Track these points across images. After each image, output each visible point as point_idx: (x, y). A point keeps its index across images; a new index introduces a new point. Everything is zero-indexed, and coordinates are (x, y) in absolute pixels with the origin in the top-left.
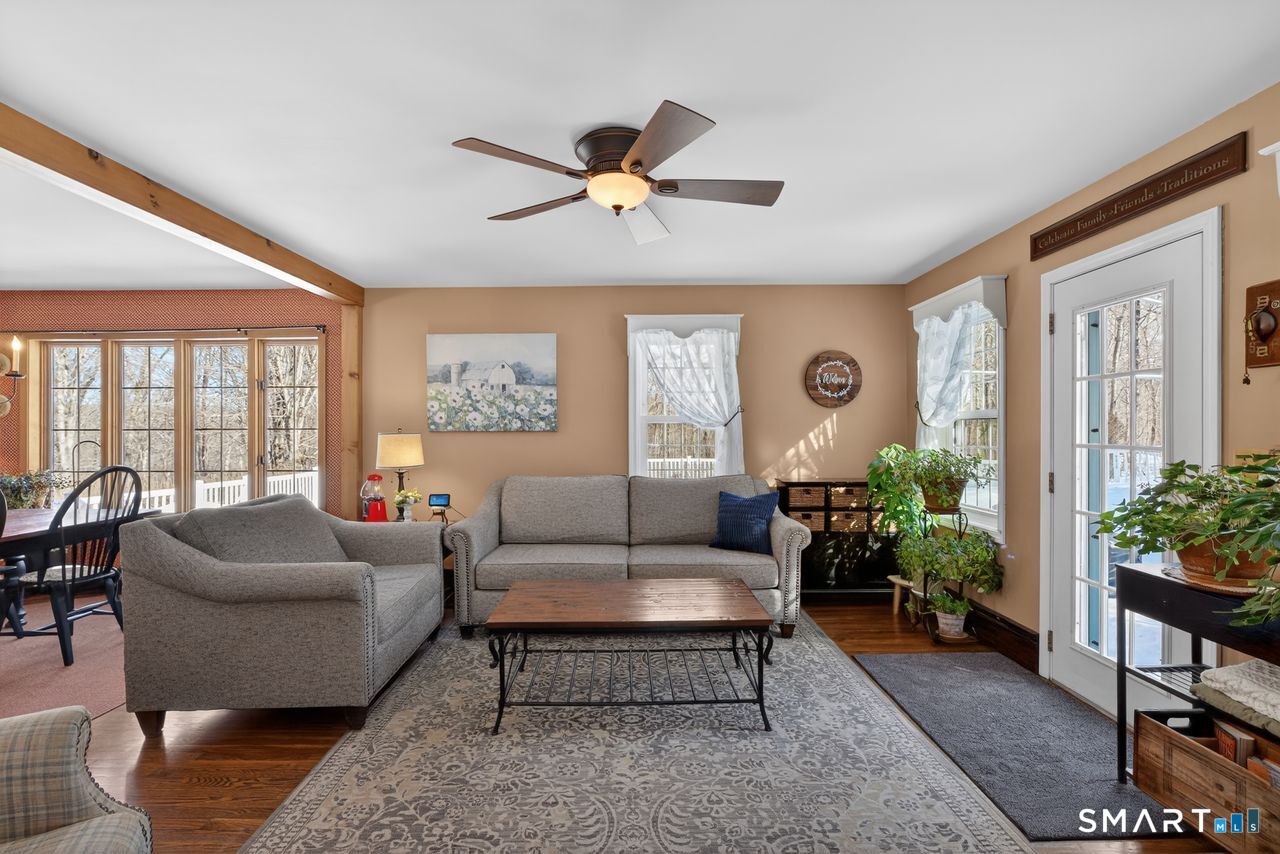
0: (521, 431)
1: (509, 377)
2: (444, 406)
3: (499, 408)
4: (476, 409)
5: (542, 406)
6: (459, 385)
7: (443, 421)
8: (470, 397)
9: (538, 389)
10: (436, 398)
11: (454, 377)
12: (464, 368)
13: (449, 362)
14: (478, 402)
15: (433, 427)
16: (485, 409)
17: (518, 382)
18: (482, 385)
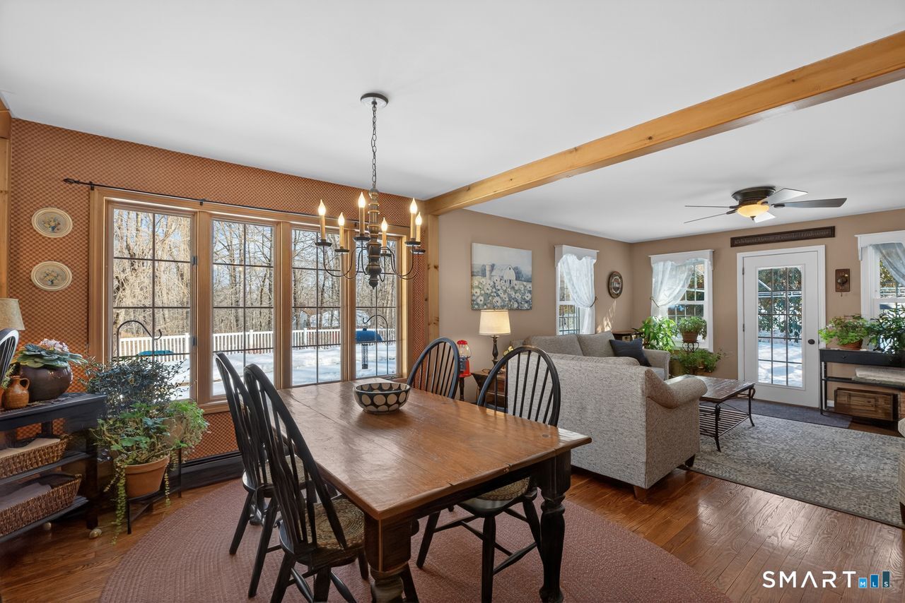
0: (517, 309)
1: (512, 275)
2: (483, 292)
3: (508, 294)
4: (498, 295)
5: (527, 294)
6: (490, 279)
7: (482, 302)
8: (495, 287)
9: (525, 283)
10: (478, 287)
11: (488, 273)
12: (493, 266)
13: (485, 264)
14: (499, 290)
15: (476, 307)
16: (502, 295)
17: (516, 279)
18: (501, 280)
